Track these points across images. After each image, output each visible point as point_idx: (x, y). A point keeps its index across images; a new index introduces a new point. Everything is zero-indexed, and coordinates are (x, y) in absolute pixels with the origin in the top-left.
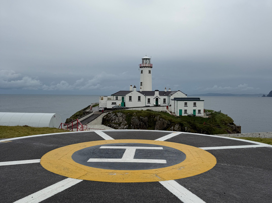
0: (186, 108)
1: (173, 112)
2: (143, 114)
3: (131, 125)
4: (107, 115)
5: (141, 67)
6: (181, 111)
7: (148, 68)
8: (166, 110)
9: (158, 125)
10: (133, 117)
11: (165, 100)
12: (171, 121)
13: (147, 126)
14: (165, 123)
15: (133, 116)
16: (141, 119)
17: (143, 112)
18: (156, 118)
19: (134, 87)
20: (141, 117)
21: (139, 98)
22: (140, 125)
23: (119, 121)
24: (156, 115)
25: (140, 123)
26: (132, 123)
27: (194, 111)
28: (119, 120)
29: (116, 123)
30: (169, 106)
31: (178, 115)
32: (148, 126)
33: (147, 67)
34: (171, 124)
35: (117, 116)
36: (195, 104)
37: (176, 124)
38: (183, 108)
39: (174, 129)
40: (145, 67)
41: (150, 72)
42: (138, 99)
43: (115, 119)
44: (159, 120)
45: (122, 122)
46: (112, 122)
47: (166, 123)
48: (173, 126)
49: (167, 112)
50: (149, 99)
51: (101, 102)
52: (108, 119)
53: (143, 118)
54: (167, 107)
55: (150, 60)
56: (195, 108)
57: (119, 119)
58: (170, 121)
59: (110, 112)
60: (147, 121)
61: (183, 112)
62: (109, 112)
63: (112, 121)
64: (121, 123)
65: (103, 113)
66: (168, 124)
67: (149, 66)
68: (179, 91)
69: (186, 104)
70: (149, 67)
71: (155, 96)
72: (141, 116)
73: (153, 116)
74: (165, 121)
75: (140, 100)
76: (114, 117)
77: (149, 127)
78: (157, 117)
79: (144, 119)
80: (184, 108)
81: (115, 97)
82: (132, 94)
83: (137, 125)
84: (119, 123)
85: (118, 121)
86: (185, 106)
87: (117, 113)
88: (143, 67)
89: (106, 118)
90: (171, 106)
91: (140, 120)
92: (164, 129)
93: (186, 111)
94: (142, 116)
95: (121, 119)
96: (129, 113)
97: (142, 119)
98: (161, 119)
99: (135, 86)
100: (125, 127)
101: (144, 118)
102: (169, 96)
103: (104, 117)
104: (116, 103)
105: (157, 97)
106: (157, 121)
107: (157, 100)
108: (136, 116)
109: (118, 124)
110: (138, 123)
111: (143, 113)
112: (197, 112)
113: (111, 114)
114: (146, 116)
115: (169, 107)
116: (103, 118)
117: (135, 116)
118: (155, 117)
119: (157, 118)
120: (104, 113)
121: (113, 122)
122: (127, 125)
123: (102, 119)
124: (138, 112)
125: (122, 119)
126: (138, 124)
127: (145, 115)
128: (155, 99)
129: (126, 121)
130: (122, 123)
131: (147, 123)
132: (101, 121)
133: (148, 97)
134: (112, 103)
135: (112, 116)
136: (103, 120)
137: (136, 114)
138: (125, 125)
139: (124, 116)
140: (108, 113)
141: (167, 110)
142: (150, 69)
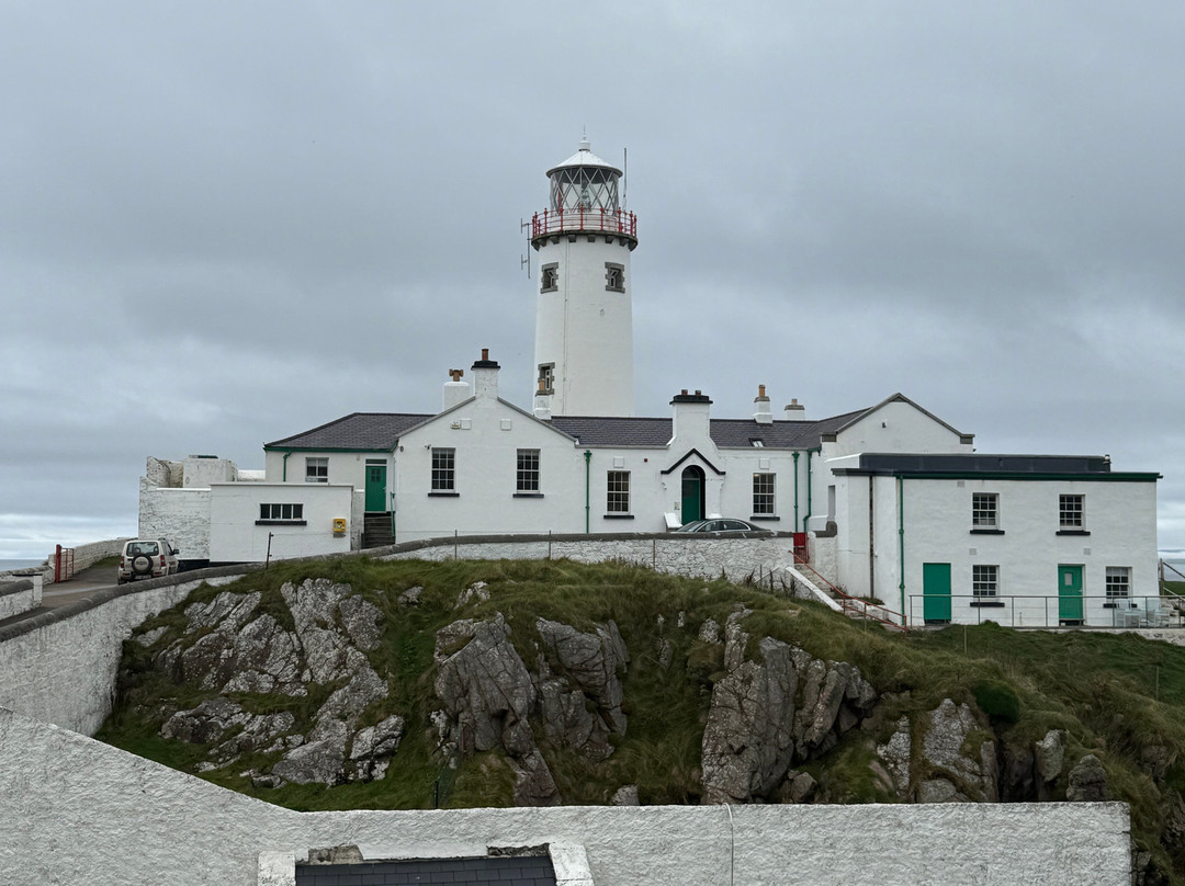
0: (987, 551)
1: (857, 585)
2: (566, 596)
3: (439, 720)
4: (173, 618)
5: (539, 241)
6: (937, 576)
7: (600, 245)
8: (791, 570)
9: (734, 721)
10: (463, 626)
11: (763, 484)
12: (875, 671)
13: (610, 723)
14: (812, 688)
15: (460, 614)
16: (544, 648)
17: (565, 573)
18: (709, 633)
19: (477, 365)
20: (545, 626)
21: (528, 471)
22: (536, 710)
23: (306, 676)
24: (710, 601)
25: (540, 694)
26: (440, 688)
27: (1071, 575)
28: (302, 666)
29: (270, 696)
30: (820, 534)
31: (917, 620)
32: (621, 723)
33: (591, 236)
34: (876, 701)
35: (288, 625)
36: (1071, 510)
37: (936, 705)
38: (963, 554)
39: (925, 762)
40: (572, 236)
41: (616, 278)
42: (520, 475)
43: (261, 657)
44: (752, 654)
45: (331, 688)
46: (222, 682)
47: (822, 685)
48: (904, 722)
49: (803, 594)
50: (618, 483)
51: (162, 510)
52: (179, 657)
53: (569, 630)
54: (800, 540)
55: (615, 184)
56: (1071, 551)
57: (302, 653)
58: (872, 665)
59: (214, 582)
60: (618, 670)
61: (962, 585)
62: (205, 586)
63: (227, 673)
64: (320, 695)
65: (125, 593)
66: (848, 703)
67: (611, 227)
68: (899, 398)
69: (985, 507)
70: (608, 237)
71: (677, 446)
72: (544, 610)
73: (671, 618)
74: (819, 665)
75: (536, 486)
76: (247, 629)
77: (632, 732)
78: (722, 619)
79: (581, 646)
80: (973, 552)
81: (298, 463)
82: (455, 427)
83: (501, 716)
84: (302, 691)
85: (290, 673)
86: (974, 532)
87: (287, 590)
88: (557, 237)
89: (160, 644)
90: (831, 530)
91: (536, 653)
92: (803, 752)
93: (985, 577)
94: (557, 619)
95: (323, 651)
96: (415, 584)
97: (552, 649)
98: (768, 645)
99: (491, 358)
100: (368, 735)
101: (579, 637)
102: (803, 456)
103: (140, 631)
104: (298, 509)
105: (694, 461)
106: (723, 669)
107: (694, 484)
108: (492, 614)
109: (295, 706)
110: (508, 693)
111: (571, 581)
112: (1094, 586)
113: (225, 598)
114: (604, 619)
115: (817, 546)
116: (127, 648)
117: (478, 618)
118: (694, 628)
119: (722, 635)
120: (143, 595)
121: (238, 683)
122: (393, 720)
123: (114, 654)
124: (515, 575)
125: (332, 654)
126: (519, 704)
127: (595, 599)
128: (676, 479)
129: (383, 677)
130: (336, 697)
131: (614, 696)
132: (100, 680)
133: (608, 459)
134: (264, 509)
135: (230, 624)
136: (121, 668)
137: (494, 592)
138: (370, 720)
139: (363, 615)
140: (183, 591)
141: (798, 575)
142: (615, 254)
